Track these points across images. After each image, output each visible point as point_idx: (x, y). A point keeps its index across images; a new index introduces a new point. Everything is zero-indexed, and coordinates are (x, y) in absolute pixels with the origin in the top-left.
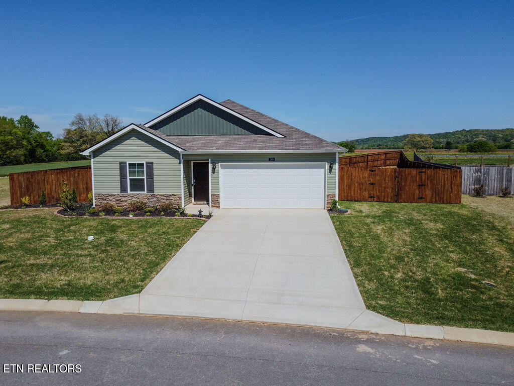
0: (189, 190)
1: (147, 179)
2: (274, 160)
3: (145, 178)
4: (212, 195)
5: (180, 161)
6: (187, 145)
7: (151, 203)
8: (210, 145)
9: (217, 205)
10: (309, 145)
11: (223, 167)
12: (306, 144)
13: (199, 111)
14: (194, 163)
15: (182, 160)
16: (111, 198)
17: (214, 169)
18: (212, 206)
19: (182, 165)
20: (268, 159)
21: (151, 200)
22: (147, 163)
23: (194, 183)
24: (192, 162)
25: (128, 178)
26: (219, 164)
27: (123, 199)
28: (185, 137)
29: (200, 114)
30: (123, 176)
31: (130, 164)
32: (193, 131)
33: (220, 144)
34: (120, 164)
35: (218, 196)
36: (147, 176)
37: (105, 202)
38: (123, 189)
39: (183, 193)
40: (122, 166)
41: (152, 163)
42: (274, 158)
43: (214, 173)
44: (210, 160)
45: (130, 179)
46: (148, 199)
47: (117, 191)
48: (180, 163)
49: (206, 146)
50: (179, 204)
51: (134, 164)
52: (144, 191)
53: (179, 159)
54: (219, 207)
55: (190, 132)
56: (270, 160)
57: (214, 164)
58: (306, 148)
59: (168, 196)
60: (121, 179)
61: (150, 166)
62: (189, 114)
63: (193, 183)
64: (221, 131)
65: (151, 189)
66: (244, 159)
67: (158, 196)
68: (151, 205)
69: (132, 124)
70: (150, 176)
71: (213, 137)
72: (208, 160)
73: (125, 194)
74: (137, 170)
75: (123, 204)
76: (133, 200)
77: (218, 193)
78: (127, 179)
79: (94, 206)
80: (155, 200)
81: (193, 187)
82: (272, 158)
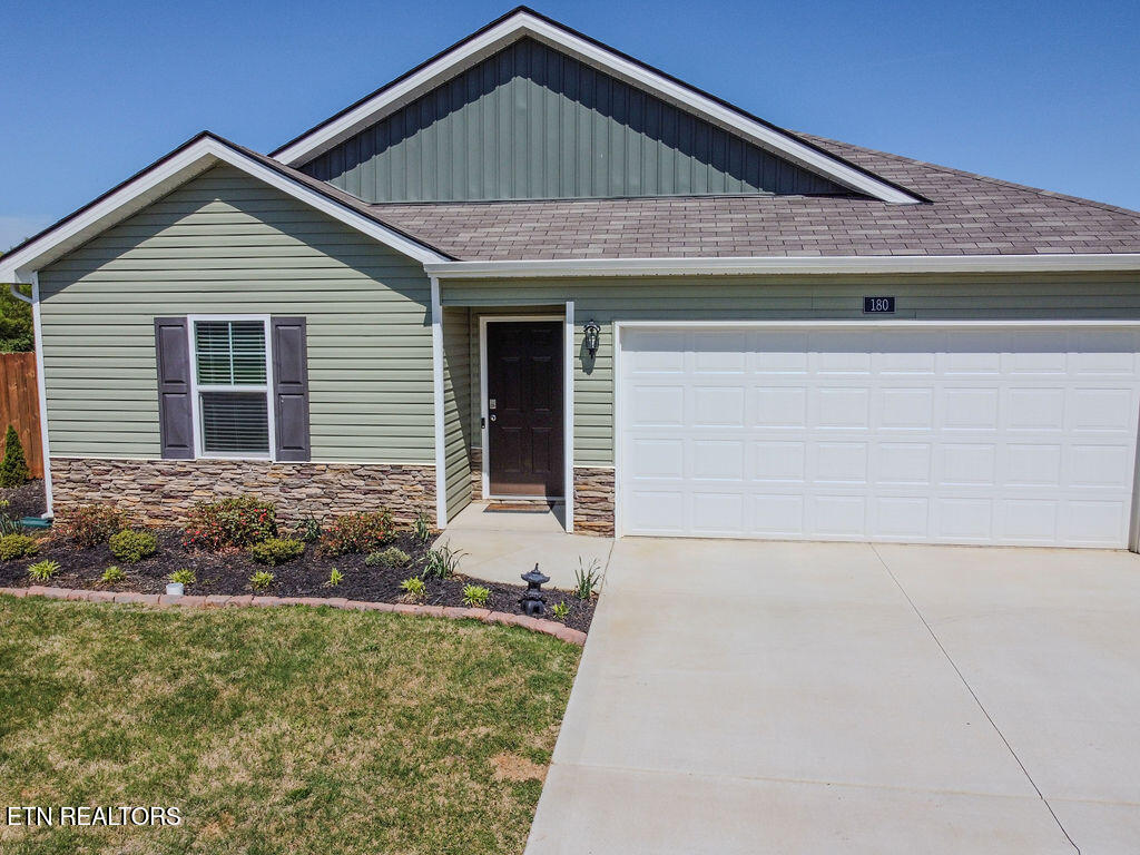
0: (468, 446)
1: (278, 395)
2: (891, 309)
3: (268, 388)
4: (577, 472)
5: (429, 313)
6: (464, 237)
7: (298, 505)
8: (568, 236)
9: (599, 519)
10: (1074, 233)
11: (633, 343)
12: (1055, 231)
13: (521, 91)
14: (490, 325)
15: (438, 310)
16: (120, 480)
17: (589, 352)
18: (579, 527)
19: (437, 329)
20: (860, 304)
21: (296, 493)
22: (277, 323)
23: (491, 412)
24: (484, 321)
25: (196, 388)
26: (618, 324)
27: (174, 484)
28: (454, 209)
29: (521, 104)
30: (171, 381)
31: (202, 328)
32: (489, 185)
33: (615, 232)
34: (161, 325)
35: (608, 480)
36: (278, 380)
37: (96, 495)
38: (174, 440)
39: (440, 463)
40: (167, 333)
41: (301, 323)
42: (891, 300)
43: (588, 369)
44: (570, 306)
45: (204, 395)
46: (285, 487)
47: (144, 447)
48: (428, 322)
49: (553, 242)
50: (427, 515)
51: (220, 328)
52: (266, 449)
53: (427, 302)
54: (608, 531)
55: (473, 189)
56: (870, 307)
57: (589, 321)
58: (1073, 247)
59: (372, 477)
60: (163, 394)
61: (292, 333)
62: (473, 104)
63: (485, 414)
64: (617, 180)
65: (295, 443)
66: (735, 305)
67: (329, 476)
68: (296, 512)
69: (205, 134)
70: (294, 381)
71: (578, 208)
72: (561, 310)
73: (180, 461)
74: (231, 353)
75: (175, 506)
76: (217, 488)
77: (607, 467)
78: (188, 393)
79: (50, 514)
80: (314, 490)
81: (485, 432)
82: (879, 299)
